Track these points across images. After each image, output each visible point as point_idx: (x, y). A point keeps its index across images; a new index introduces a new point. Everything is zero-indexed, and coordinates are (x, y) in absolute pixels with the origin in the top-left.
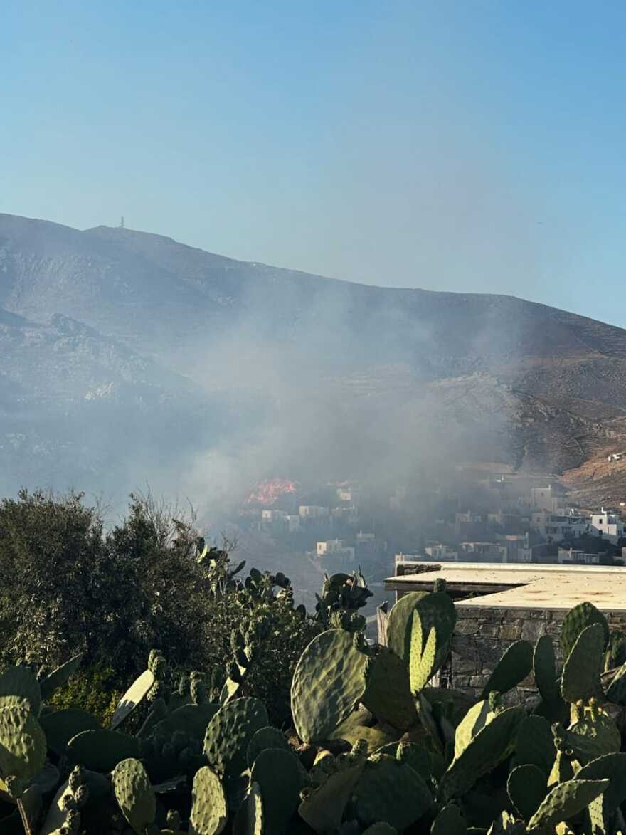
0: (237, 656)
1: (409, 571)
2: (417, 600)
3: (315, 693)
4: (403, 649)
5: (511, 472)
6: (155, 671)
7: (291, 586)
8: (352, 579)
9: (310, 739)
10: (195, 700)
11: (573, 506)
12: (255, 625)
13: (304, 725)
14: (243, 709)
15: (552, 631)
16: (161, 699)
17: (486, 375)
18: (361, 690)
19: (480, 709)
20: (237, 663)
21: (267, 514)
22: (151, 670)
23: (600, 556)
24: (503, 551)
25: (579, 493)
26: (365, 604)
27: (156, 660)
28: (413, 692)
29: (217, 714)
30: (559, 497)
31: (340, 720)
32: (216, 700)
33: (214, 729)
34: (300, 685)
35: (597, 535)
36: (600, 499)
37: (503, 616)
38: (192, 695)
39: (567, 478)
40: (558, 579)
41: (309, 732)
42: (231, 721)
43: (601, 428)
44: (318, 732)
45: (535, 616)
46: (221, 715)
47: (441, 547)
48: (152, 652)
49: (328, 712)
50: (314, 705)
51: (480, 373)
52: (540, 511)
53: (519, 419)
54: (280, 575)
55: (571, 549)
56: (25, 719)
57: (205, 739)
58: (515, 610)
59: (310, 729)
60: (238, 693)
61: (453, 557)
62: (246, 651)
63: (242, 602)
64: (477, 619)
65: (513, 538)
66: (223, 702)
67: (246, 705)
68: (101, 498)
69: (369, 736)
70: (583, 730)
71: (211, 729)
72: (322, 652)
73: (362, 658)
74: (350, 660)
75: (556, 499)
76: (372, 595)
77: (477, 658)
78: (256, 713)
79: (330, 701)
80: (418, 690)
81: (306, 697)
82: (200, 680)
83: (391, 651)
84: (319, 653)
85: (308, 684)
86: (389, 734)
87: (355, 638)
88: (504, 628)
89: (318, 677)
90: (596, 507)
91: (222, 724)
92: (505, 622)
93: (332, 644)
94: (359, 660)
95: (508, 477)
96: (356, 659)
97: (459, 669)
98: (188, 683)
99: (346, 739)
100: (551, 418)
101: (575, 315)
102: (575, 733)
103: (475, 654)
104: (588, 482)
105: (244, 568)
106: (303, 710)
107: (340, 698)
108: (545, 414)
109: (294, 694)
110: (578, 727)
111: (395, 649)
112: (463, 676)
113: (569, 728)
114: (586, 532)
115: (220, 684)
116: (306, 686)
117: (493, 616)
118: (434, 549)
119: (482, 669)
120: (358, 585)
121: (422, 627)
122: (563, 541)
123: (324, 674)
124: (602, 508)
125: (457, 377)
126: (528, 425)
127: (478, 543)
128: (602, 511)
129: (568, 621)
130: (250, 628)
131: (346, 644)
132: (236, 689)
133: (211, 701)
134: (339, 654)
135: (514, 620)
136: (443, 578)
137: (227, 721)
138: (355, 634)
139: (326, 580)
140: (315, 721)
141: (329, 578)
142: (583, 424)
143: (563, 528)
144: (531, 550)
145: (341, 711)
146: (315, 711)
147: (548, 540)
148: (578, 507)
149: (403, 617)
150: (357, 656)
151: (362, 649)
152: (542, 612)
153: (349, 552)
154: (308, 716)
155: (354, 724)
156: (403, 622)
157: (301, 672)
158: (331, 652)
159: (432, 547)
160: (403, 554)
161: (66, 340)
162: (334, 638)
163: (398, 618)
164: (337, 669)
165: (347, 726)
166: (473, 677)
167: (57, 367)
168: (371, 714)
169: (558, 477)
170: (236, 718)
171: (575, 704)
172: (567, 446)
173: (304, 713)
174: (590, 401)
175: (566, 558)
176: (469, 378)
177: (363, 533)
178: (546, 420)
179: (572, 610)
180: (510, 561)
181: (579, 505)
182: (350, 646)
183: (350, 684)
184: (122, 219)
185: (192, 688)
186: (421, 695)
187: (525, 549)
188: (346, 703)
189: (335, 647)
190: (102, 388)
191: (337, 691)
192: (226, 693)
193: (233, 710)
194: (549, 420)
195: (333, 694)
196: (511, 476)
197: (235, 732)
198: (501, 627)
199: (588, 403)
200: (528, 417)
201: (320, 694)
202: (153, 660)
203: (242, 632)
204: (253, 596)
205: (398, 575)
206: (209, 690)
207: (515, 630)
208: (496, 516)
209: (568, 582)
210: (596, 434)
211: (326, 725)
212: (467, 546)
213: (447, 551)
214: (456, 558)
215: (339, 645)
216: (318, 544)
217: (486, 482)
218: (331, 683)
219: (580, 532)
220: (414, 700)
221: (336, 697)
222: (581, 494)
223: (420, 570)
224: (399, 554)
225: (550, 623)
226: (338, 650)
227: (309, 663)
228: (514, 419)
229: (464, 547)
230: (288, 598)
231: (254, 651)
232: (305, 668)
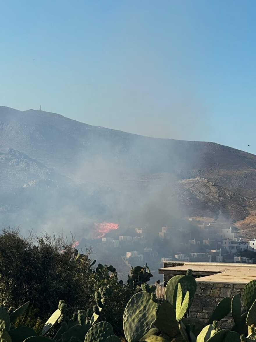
0: (98, 303)
1: (169, 265)
2: (179, 279)
3: (134, 320)
4: (172, 300)
5: (213, 221)
6: (61, 310)
7: (116, 272)
8: (144, 269)
9: (132, 341)
10: (80, 323)
11: (241, 237)
12: (106, 289)
13: (129, 334)
14: (102, 327)
15: (234, 293)
16: (64, 322)
17: (203, 178)
18: (154, 319)
19: (208, 328)
20: (98, 306)
21: (104, 239)
22: (60, 309)
23: (253, 260)
24: (210, 257)
25: (244, 231)
26: (149, 280)
27: (62, 305)
28: (178, 320)
29: (90, 329)
30: (235, 233)
31: (145, 332)
32: (89, 323)
33: (89, 336)
34: (127, 316)
35: (252, 250)
36: (253, 234)
37: (212, 286)
38: (79, 321)
39: (238, 225)
40: (236, 270)
41: (131, 338)
42: (97, 332)
43: (254, 202)
44: (135, 338)
45: (226, 286)
46: (92, 329)
47: (182, 254)
48: (60, 301)
49: (140, 329)
50: (133, 325)
51: (200, 177)
52: (226, 239)
53: (217, 198)
54: (111, 266)
55: (240, 256)
56: (2, 332)
57: (85, 340)
58: (218, 283)
59: (132, 336)
60: (99, 320)
61: (187, 259)
62: (102, 300)
63: (95, 279)
64: (200, 287)
65: (214, 251)
66: (92, 323)
67: (103, 325)
68: (32, 231)
69: (157, 340)
70: (254, 338)
71: (88, 336)
72: (137, 301)
73: (155, 304)
74: (149, 305)
75: (233, 234)
76: (152, 276)
77: (200, 305)
78: (108, 329)
79: (140, 324)
80: (180, 319)
81: (130, 322)
82: (82, 314)
83: (167, 301)
84: (135, 302)
85: (131, 316)
86: (166, 339)
87: (152, 295)
88: (212, 292)
89: (135, 313)
90: (251, 237)
91: (93, 334)
92: (213, 289)
93: (141, 298)
94: (153, 306)
95: (212, 223)
96: (152, 306)
97: (192, 310)
98: (77, 315)
99: (147, 341)
100: (231, 197)
101: (242, 151)
102: (251, 339)
103: (200, 303)
104: (247, 226)
105: (96, 263)
106: (128, 328)
107: (145, 323)
108: (229, 196)
109: (124, 320)
110: (252, 337)
111: (169, 301)
112: (194, 313)
113: (248, 337)
114: (247, 248)
115: (90, 316)
116: (130, 317)
117: (208, 286)
118: (179, 256)
119: (203, 310)
120: (146, 272)
121: (182, 290)
122: (236, 252)
123: (138, 312)
124: (254, 238)
125: (190, 178)
126: (221, 200)
127: (198, 253)
128: (254, 239)
129: (246, 288)
130: (104, 290)
131: (147, 298)
132: (97, 318)
133: (86, 323)
134: (145, 303)
135: (217, 288)
136: (190, 269)
137: (95, 332)
138: (152, 294)
139: (132, 269)
140: (134, 333)
141: (133, 268)
142: (246, 200)
143: (236, 247)
144: (222, 256)
145: (145, 328)
146: (134, 328)
147: (229, 252)
148: (243, 237)
149: (173, 286)
150: (152, 304)
151: (155, 300)
152: (229, 284)
153: (141, 257)
154: (131, 330)
155: (150, 334)
156: (173, 288)
157: (128, 311)
158: (141, 302)
159: (178, 255)
160: (165, 258)
161: (14, 160)
162: (142, 296)
163: (170, 287)
164: (144, 310)
165: (147, 335)
166: (198, 313)
167: (10, 172)
168: (158, 330)
169: (234, 224)
170: (99, 331)
171: (251, 326)
172: (238, 210)
173: (129, 329)
174: (249, 190)
175: (238, 261)
176: (195, 179)
177: (147, 248)
178: (229, 198)
179: (248, 284)
180: (213, 261)
181: (244, 237)
182: (149, 299)
183: (149, 316)
184: (40, 106)
185: (79, 317)
186: (181, 321)
187: (220, 256)
188: (147, 325)
189: (143, 299)
190: (31, 182)
191: (143, 319)
192: (93, 319)
193: (97, 327)
194: (231, 198)
195: (142, 321)
196: (214, 223)
197: (98, 337)
198: (211, 291)
199: (248, 191)
200: (221, 197)
201: (136, 320)
202: (60, 305)
203: (100, 292)
204: (99, 276)
205: (165, 267)
206: (86, 318)
207: (217, 292)
208: (206, 241)
209: (241, 271)
210: (251, 205)
211: (139, 334)
212: (194, 255)
213: (185, 257)
214: (189, 260)
215: (145, 298)
216: (127, 253)
217: (202, 226)
218: (141, 315)
219: (244, 249)
220: (178, 323)
221: (143, 322)
222: (244, 232)
223: (174, 265)
224: (163, 258)
225: (233, 289)
226: (144, 300)
227: (131, 307)
228: (215, 198)
229: (192, 255)
230: (115, 277)
231: (105, 301)
232: (129, 309)
